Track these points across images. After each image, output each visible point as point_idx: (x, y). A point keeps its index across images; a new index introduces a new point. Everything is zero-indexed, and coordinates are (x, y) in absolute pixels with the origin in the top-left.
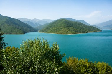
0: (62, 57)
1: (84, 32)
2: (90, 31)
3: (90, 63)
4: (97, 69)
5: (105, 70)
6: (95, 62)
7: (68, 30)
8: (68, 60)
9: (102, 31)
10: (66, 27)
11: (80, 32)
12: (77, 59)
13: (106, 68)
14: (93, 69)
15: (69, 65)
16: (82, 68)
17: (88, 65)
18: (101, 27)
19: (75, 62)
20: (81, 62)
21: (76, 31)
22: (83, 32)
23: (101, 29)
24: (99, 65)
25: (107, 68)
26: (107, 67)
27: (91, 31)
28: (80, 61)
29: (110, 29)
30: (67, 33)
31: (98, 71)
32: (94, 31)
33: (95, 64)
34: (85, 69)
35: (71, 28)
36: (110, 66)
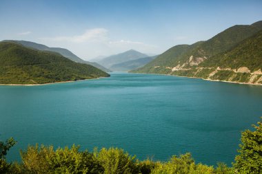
0: (6, 149)
1: (69, 78)
2: (83, 77)
3: (84, 155)
4: (99, 166)
5: (116, 165)
6: (96, 149)
7: (25, 74)
8: (25, 155)
9: (109, 76)
10: (20, 65)
11: (58, 80)
12: (51, 148)
13: (117, 160)
14: (90, 169)
15: (30, 168)
16: (65, 171)
17: (78, 159)
18: (107, 67)
19: (44, 157)
20: (62, 155)
21: (47, 77)
22: (66, 79)
23: (108, 70)
24: (103, 155)
25: (120, 161)
26: (121, 157)
27: (85, 77)
28: (57, 154)
29: (126, 72)
30: (23, 82)
31: (103, 170)
32: (93, 77)
33: (95, 154)
34: (73, 170)
35: (35, 68)
36: (126, 155)
